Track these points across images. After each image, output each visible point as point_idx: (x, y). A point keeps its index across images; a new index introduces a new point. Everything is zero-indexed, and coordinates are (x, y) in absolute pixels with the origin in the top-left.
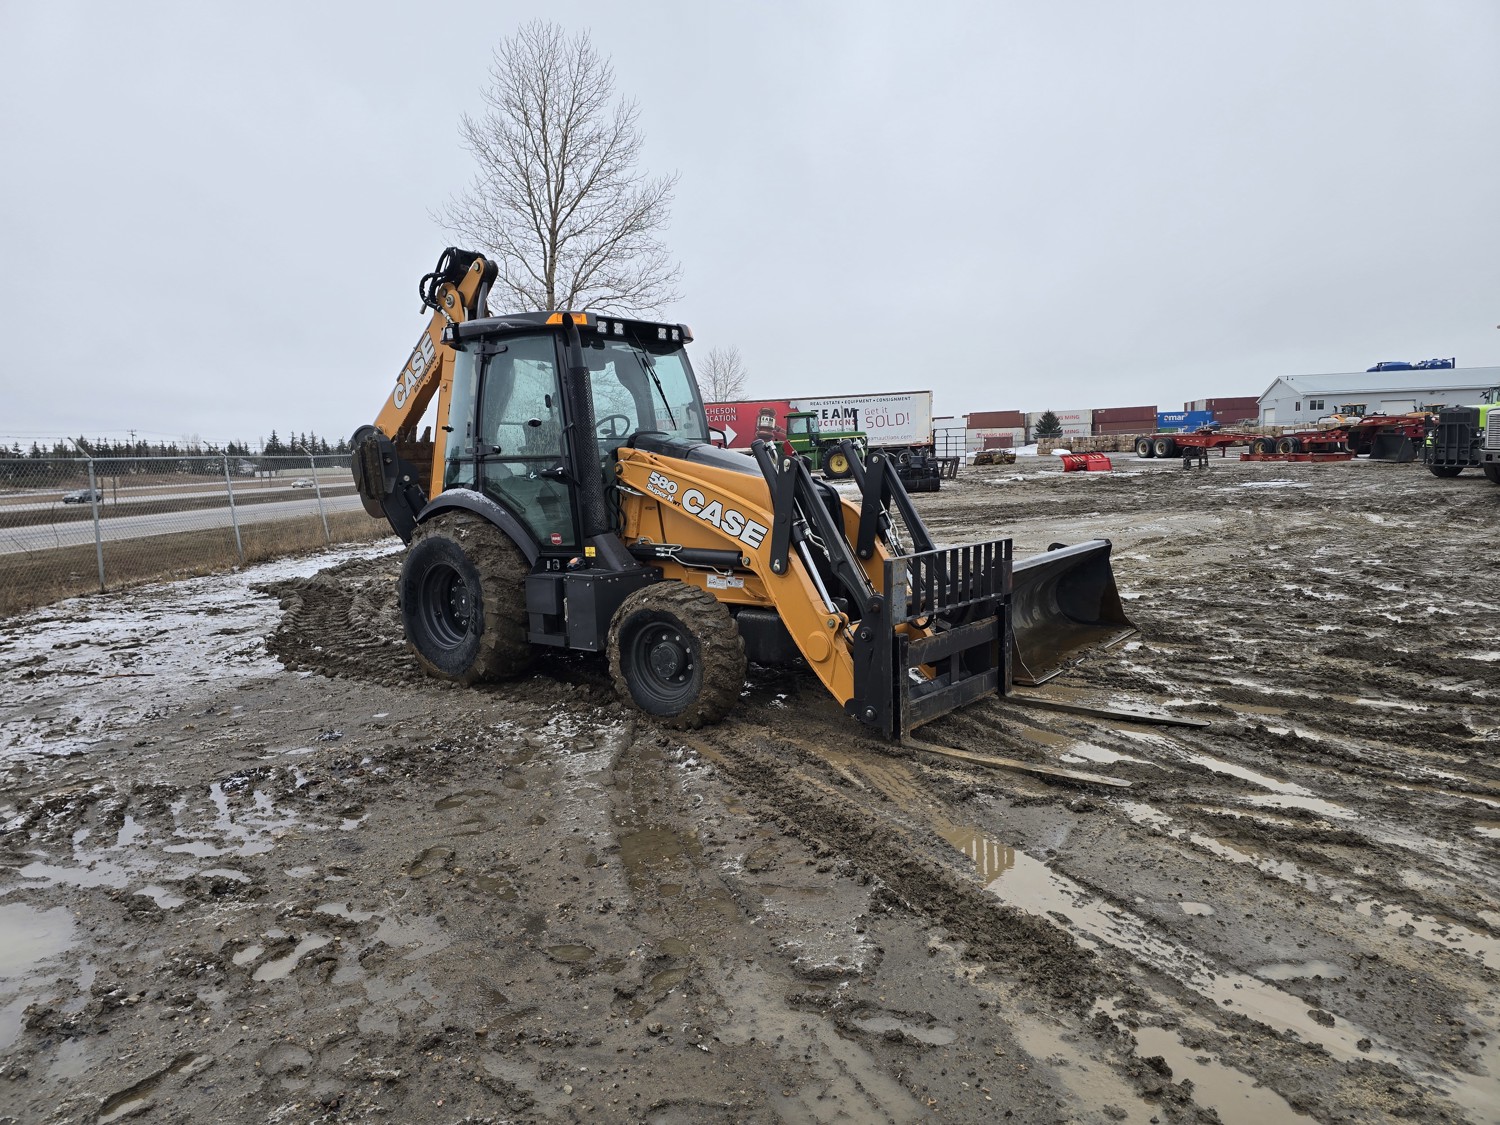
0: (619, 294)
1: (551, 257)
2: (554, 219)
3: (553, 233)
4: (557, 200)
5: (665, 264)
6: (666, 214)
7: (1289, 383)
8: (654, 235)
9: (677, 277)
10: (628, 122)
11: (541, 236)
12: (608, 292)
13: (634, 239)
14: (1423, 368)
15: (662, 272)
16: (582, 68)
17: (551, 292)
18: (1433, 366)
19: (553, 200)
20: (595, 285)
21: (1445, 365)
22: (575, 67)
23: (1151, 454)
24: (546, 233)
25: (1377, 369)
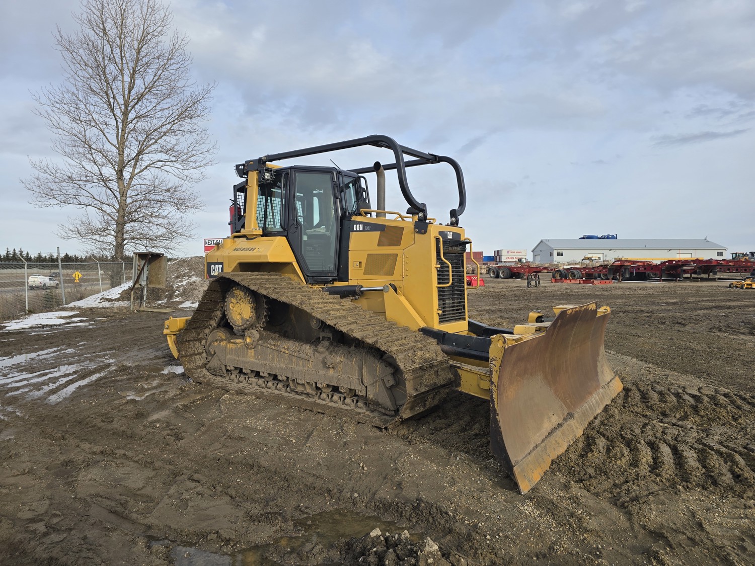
0: (174, 159)
1: (123, 130)
2: (126, 106)
3: (125, 114)
4: (129, 93)
5: (207, 142)
6: (207, 111)
7: (547, 242)
8: (200, 123)
9: (215, 151)
10: (182, 47)
11: (114, 115)
12: (164, 157)
13: (186, 125)
14: (604, 238)
15: (204, 147)
16: (150, 10)
17: (121, 154)
18: (608, 237)
19: (126, 93)
20: (155, 152)
21: (613, 237)
22: (145, 9)
23: (498, 276)
24: (118, 113)
25: (583, 238)
